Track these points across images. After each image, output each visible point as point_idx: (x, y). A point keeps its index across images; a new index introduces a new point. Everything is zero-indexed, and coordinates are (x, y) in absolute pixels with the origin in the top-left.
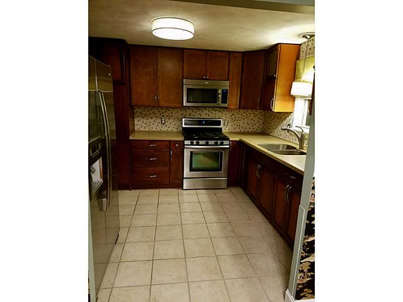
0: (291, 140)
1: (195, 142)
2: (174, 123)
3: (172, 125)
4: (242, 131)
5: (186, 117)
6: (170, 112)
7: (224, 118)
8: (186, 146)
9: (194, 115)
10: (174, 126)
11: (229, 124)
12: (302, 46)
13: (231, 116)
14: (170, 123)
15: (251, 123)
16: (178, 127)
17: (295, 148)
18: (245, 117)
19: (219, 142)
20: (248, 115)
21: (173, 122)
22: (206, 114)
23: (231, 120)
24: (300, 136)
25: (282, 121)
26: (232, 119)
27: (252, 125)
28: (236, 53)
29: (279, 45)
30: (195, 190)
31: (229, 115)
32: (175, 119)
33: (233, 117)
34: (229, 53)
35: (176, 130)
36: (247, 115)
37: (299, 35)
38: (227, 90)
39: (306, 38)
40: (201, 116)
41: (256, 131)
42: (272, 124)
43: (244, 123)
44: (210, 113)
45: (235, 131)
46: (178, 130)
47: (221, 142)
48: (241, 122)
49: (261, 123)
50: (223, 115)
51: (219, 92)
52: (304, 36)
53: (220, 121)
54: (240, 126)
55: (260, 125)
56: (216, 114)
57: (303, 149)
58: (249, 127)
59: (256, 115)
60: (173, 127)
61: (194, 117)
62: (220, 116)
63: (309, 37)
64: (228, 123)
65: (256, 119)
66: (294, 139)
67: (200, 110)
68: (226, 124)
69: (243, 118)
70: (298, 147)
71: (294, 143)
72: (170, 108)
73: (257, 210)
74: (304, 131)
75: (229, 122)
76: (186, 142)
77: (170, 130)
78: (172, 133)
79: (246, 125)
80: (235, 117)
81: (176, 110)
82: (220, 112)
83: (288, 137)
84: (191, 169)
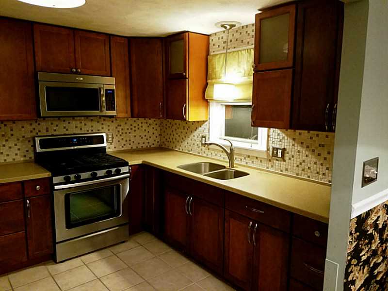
0: (209, 156)
1: (72, 176)
2: (18, 147)
3: (15, 150)
4: (134, 148)
5: (39, 134)
6: (8, 129)
7: (107, 131)
8: (56, 187)
9: (55, 130)
10: (18, 152)
11: (114, 140)
12: (211, 38)
13: (116, 128)
14: (10, 148)
15: (145, 136)
16: (26, 153)
17: (224, 167)
18: (136, 129)
19: (113, 170)
20: (140, 125)
21: (16, 145)
22: (76, 127)
23: (117, 134)
24: (229, 152)
25: (191, 132)
26: (119, 131)
27: (146, 138)
28: (118, 38)
29: (187, 33)
30: (79, 259)
31: (113, 126)
32: (18, 140)
33: (120, 128)
34: (109, 37)
35: (22, 159)
36: (138, 125)
37: (216, 24)
38: (113, 90)
39: (226, 28)
40: (67, 130)
41: (153, 146)
42: (175, 135)
43: (135, 136)
44: (83, 124)
45: (125, 148)
46: (28, 158)
47: (116, 171)
48: (132, 135)
49: (158, 135)
50: (104, 126)
51: (102, 93)
52: (223, 26)
53: (102, 136)
54: (130, 141)
55: (156, 137)
56: (92, 127)
57: (234, 167)
58: (143, 140)
59: (150, 124)
60: (16, 154)
61: (55, 133)
62: (100, 129)
63: (228, 27)
64: (113, 138)
65: (150, 129)
66: (213, 154)
67: (64, 121)
68: (110, 139)
69: (134, 129)
70: (227, 165)
71: (219, 160)
72: (8, 121)
73: (188, 262)
74: (233, 145)
75: (115, 136)
76: (56, 180)
77: (10, 160)
78: (14, 165)
79: (138, 139)
80: (122, 129)
81: (20, 124)
82: (98, 122)
83: (204, 153)
84: (70, 225)
